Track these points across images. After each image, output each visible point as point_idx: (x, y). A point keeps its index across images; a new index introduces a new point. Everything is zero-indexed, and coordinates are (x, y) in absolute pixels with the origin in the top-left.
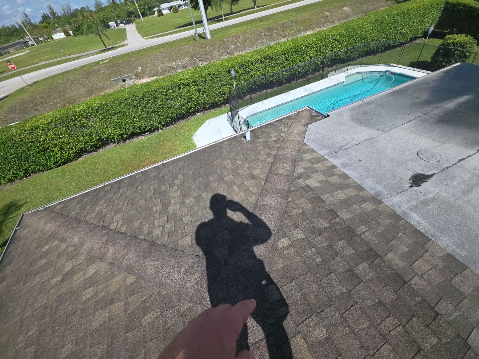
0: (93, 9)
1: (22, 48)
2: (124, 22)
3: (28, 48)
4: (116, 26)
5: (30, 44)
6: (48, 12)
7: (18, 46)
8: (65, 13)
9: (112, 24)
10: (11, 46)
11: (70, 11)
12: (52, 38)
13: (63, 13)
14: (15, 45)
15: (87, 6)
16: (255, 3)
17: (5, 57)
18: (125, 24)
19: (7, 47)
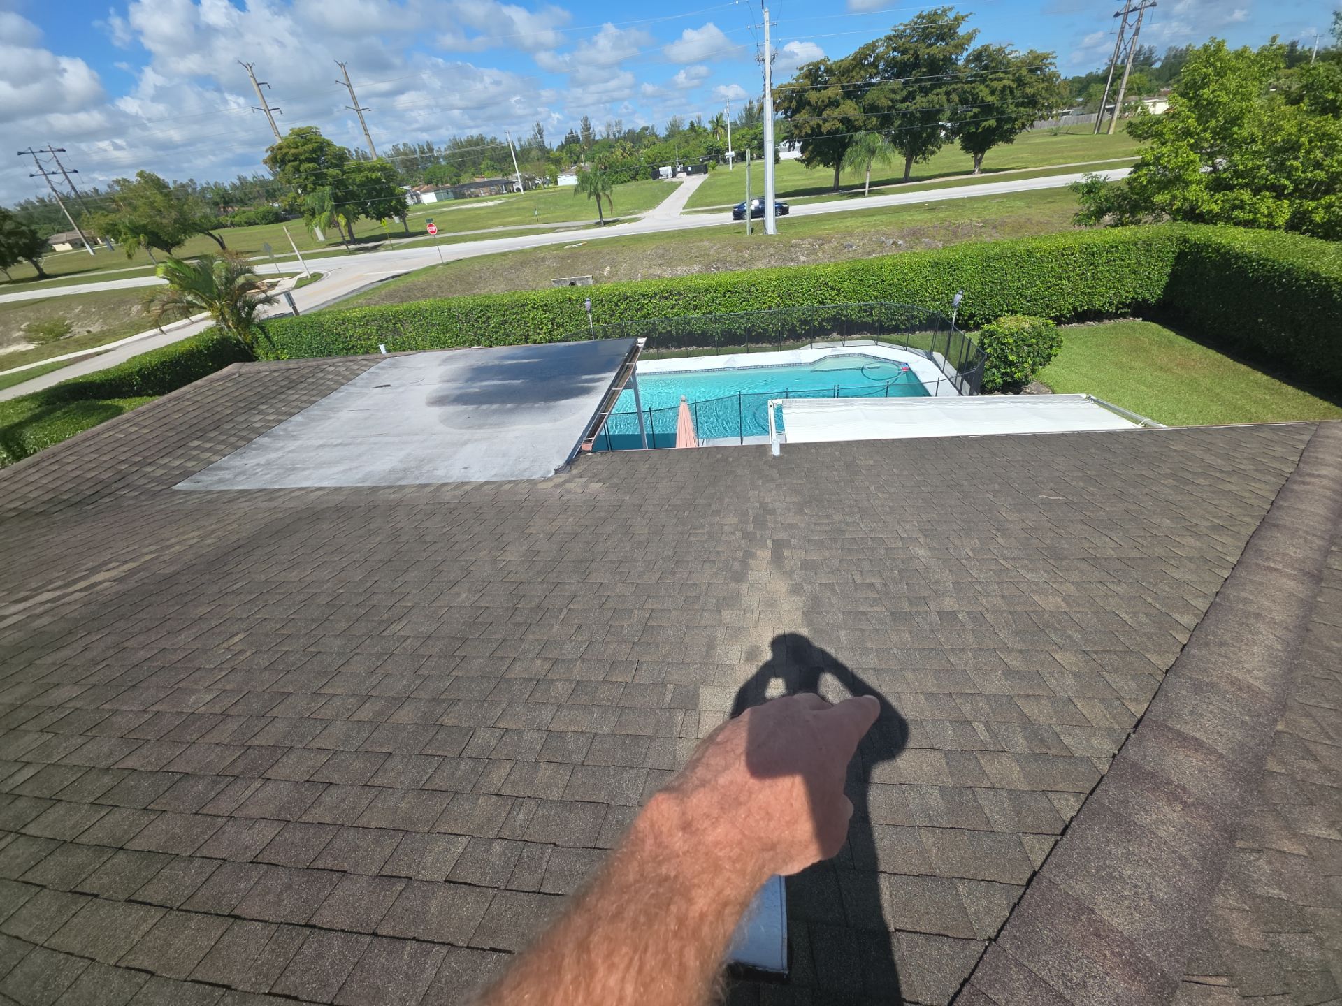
0: (662, 133)
1: (499, 192)
2: (690, 169)
3: (510, 195)
4: (670, 176)
5: (515, 188)
6: (579, 133)
7: (495, 187)
8: (608, 135)
9: (666, 170)
10: (485, 185)
11: (620, 132)
12: (556, 183)
13: (605, 135)
14: (491, 184)
15: (653, 127)
16: (978, 162)
17: (465, 203)
18: (689, 173)
19: (477, 185)
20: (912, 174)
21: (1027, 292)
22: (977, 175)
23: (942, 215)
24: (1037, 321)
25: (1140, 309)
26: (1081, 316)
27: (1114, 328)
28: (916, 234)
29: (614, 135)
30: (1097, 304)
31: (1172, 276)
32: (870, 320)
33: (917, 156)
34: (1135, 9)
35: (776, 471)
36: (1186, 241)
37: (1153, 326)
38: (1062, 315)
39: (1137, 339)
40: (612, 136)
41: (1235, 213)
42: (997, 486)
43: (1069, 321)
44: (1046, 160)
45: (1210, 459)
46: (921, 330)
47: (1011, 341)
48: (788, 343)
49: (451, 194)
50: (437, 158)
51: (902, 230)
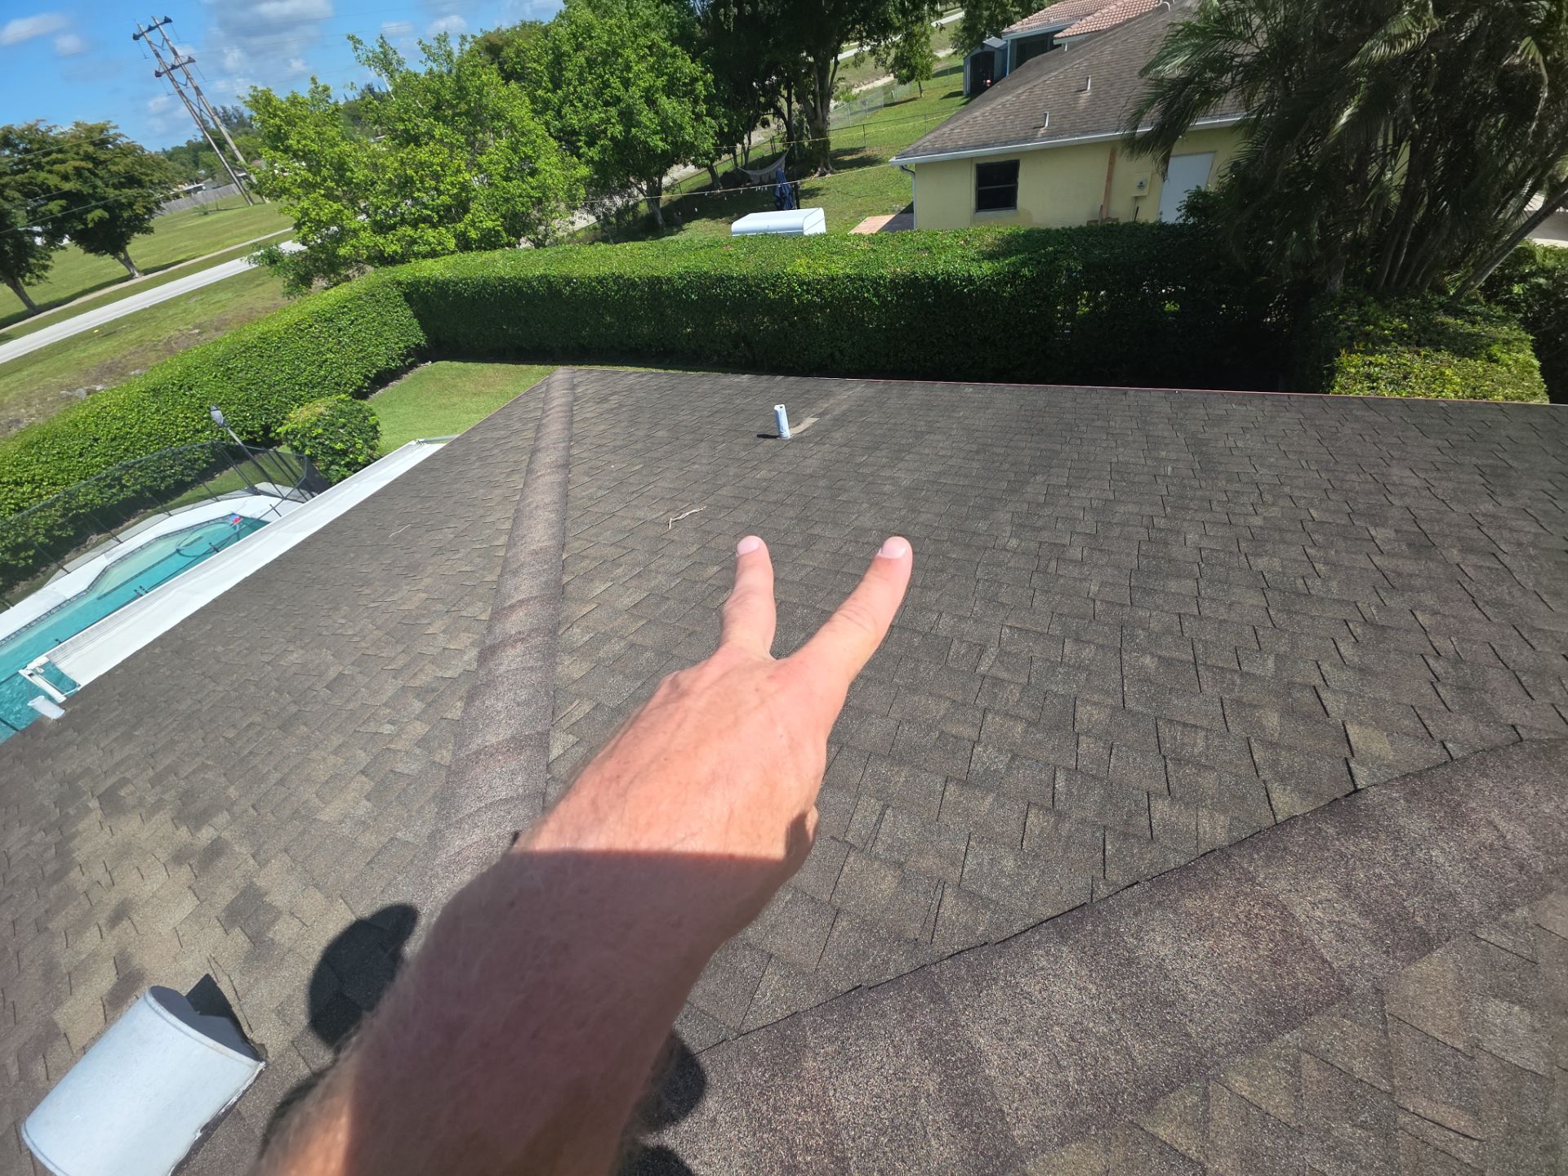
16: (128, 262)
21: (302, 379)
22: (140, 279)
23: (132, 337)
24: (331, 401)
25: (420, 355)
26: (383, 379)
27: (415, 379)
28: (112, 370)
30: (381, 363)
31: (417, 315)
32: (129, 493)
33: (23, 277)
35: (70, 731)
36: (399, 283)
37: (443, 364)
38: (361, 388)
39: (440, 380)
41: (415, 248)
42: (352, 555)
43: (373, 391)
44: (218, 243)
45: (496, 434)
46: (220, 471)
47: (320, 431)
48: (18, 589)
51: (87, 372)
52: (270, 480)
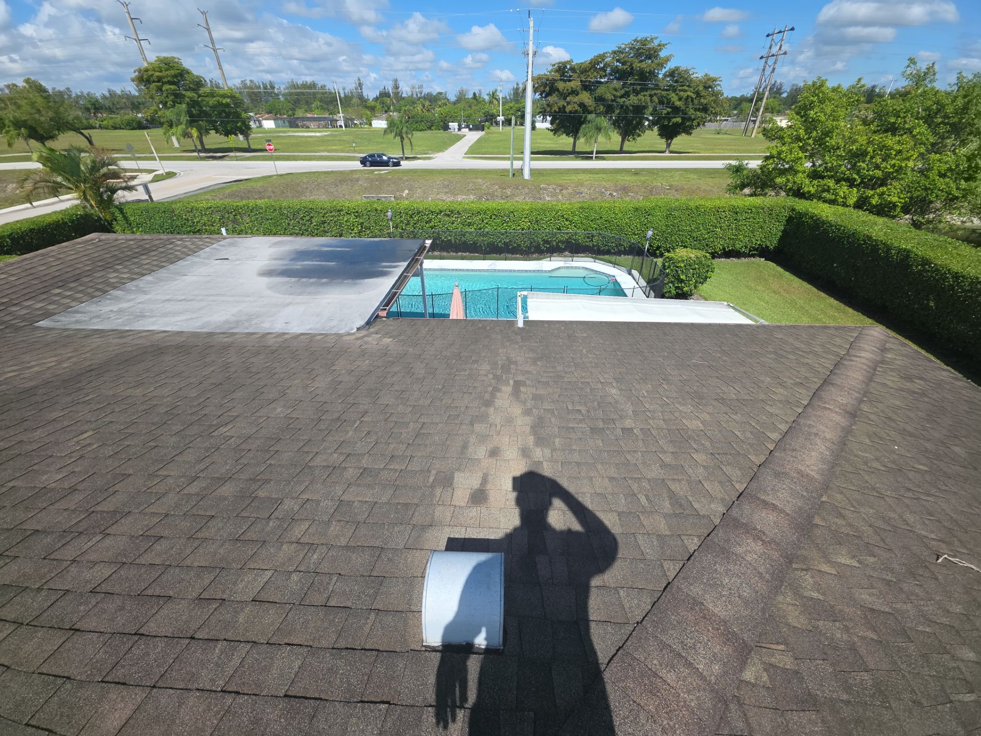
0: (453, 98)
1: (326, 127)
2: (471, 126)
3: (334, 129)
4: (456, 130)
5: (338, 124)
6: (390, 89)
7: (322, 122)
8: (412, 95)
9: (454, 125)
10: (314, 119)
11: (421, 93)
12: (371, 124)
13: (410, 94)
14: (319, 119)
15: (446, 93)
16: (668, 145)
17: (297, 132)
18: (470, 130)
19: (309, 119)
20: (625, 149)
21: (694, 235)
22: (667, 154)
23: (643, 178)
24: (700, 253)
25: (763, 252)
26: (728, 254)
27: (748, 263)
28: (625, 189)
29: (417, 95)
30: (738, 246)
31: (784, 231)
32: (591, 244)
33: (629, 136)
34: (773, 55)
35: (519, 337)
36: (793, 210)
37: (771, 264)
38: (716, 252)
39: (761, 272)
40: (415, 96)
41: (824, 194)
43: (720, 257)
44: (711, 149)
45: (797, 344)
46: (625, 254)
47: (682, 265)
48: (534, 256)
49: (287, 124)
50: (277, 95)
51: (616, 186)
52: (640, 273)
